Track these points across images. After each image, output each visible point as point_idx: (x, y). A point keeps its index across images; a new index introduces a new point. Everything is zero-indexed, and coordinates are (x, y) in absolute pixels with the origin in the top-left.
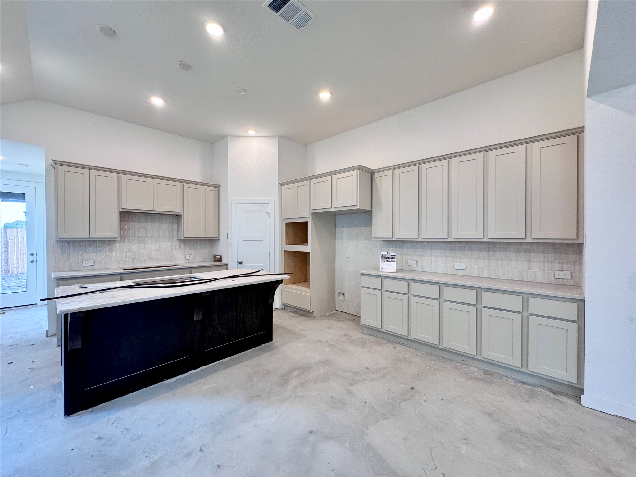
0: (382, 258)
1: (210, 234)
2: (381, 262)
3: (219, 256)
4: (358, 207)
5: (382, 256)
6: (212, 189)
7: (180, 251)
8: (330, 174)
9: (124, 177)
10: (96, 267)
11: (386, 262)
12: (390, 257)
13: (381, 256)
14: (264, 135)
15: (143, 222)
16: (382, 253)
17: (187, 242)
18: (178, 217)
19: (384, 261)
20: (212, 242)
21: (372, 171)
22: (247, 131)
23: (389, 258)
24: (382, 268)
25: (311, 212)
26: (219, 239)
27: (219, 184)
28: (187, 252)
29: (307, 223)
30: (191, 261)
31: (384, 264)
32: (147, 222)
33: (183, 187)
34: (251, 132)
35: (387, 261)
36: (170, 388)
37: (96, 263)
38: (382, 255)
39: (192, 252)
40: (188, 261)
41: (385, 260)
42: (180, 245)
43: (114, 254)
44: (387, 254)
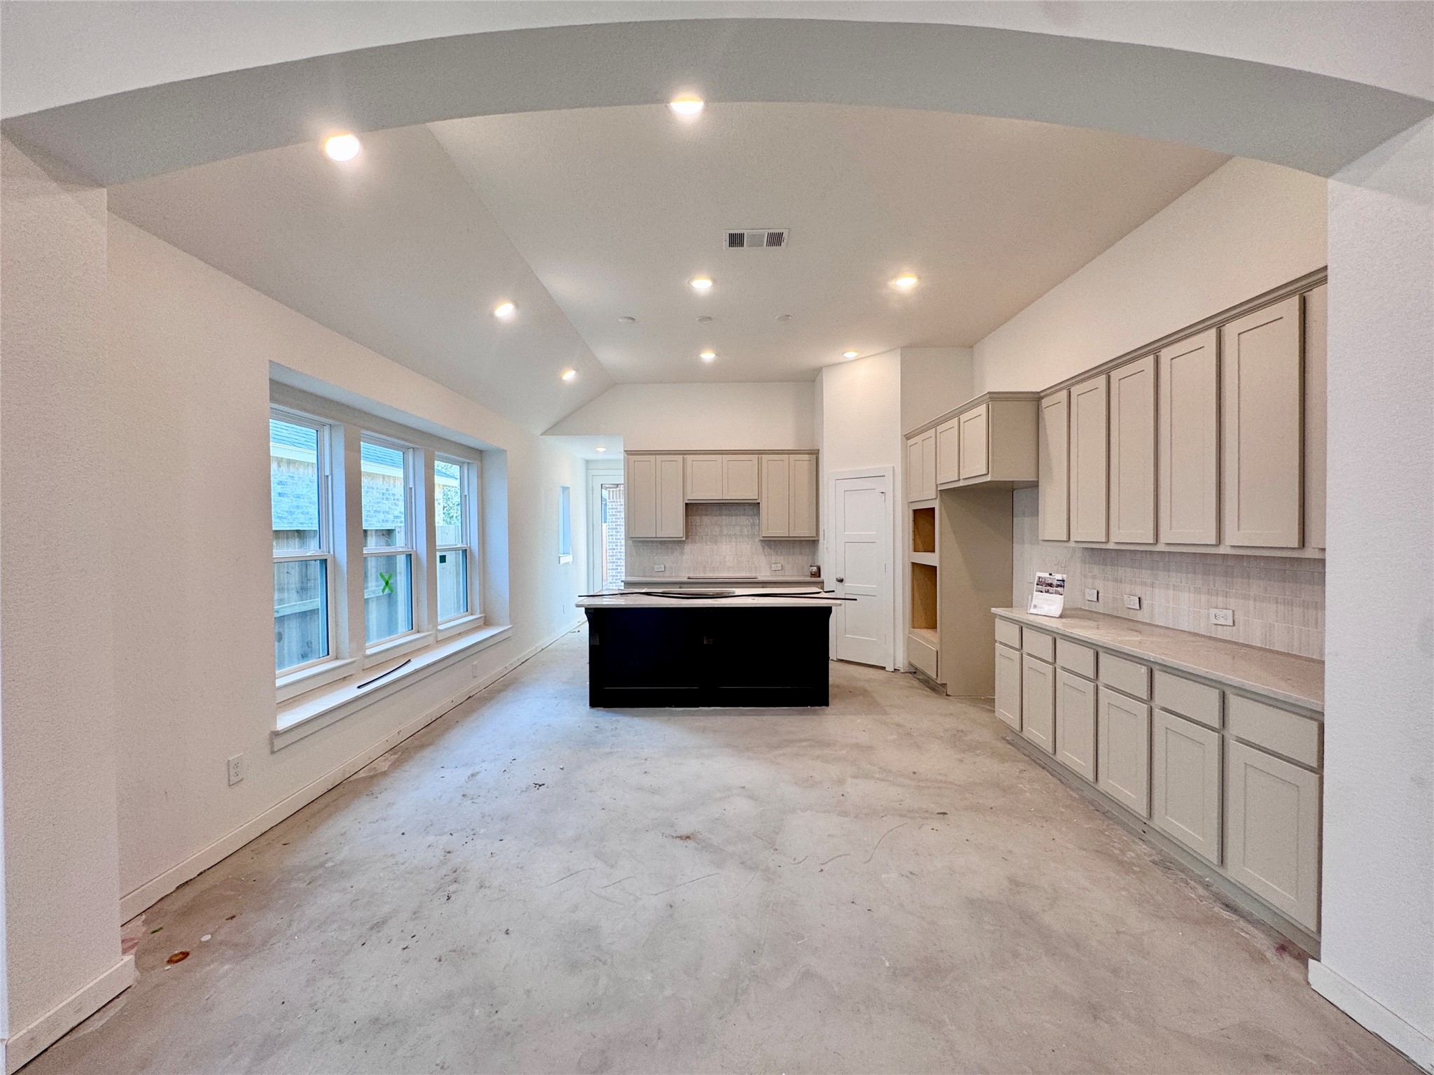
0: (1037, 584)
1: (804, 531)
2: (1035, 593)
3: (816, 568)
4: (988, 478)
5: (1039, 581)
6: (806, 457)
7: (763, 557)
8: (955, 415)
9: (689, 458)
10: (667, 573)
11: (1044, 594)
12: (1055, 583)
13: (1036, 579)
14: (876, 352)
15: (736, 515)
16: (1039, 574)
17: (772, 543)
18: (755, 506)
19: (1041, 592)
20: (812, 543)
21: (1037, 396)
22: (843, 353)
23: (1051, 585)
24: (1035, 606)
25: (939, 489)
26: (818, 540)
27: (816, 448)
28: (773, 559)
29: (933, 509)
30: (778, 573)
31: (1040, 596)
32: (721, 515)
33: (760, 462)
34: (851, 355)
35: (1047, 592)
36: (671, 714)
37: (667, 569)
38: (1040, 578)
39: (781, 559)
40: (774, 573)
41: (1044, 588)
42: (763, 548)
43: (685, 557)
44: (1049, 576)
